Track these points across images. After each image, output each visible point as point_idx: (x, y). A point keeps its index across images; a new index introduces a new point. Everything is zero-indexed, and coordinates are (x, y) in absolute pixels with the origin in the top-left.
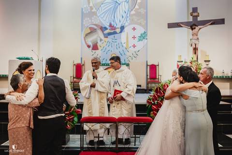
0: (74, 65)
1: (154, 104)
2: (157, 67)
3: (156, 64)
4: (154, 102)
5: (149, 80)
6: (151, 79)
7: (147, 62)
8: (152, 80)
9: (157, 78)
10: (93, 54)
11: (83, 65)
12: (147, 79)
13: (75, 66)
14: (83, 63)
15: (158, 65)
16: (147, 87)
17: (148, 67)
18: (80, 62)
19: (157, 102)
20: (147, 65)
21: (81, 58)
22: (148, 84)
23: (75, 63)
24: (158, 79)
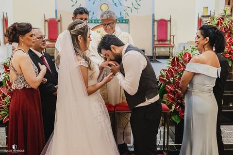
0: (46, 21)
1: (169, 83)
2: (169, 22)
3: (167, 18)
4: (169, 79)
5: (156, 43)
6: (159, 41)
7: (153, 15)
8: (161, 43)
9: (169, 39)
10: (73, 4)
11: (59, 21)
12: (154, 41)
13: (47, 23)
14: (59, 18)
15: (170, 21)
16: (154, 53)
17: (156, 23)
18: (55, 17)
19: (174, 80)
20: (154, 21)
21: (56, 11)
22: (154, 48)
23: (47, 18)
24: (170, 41)
